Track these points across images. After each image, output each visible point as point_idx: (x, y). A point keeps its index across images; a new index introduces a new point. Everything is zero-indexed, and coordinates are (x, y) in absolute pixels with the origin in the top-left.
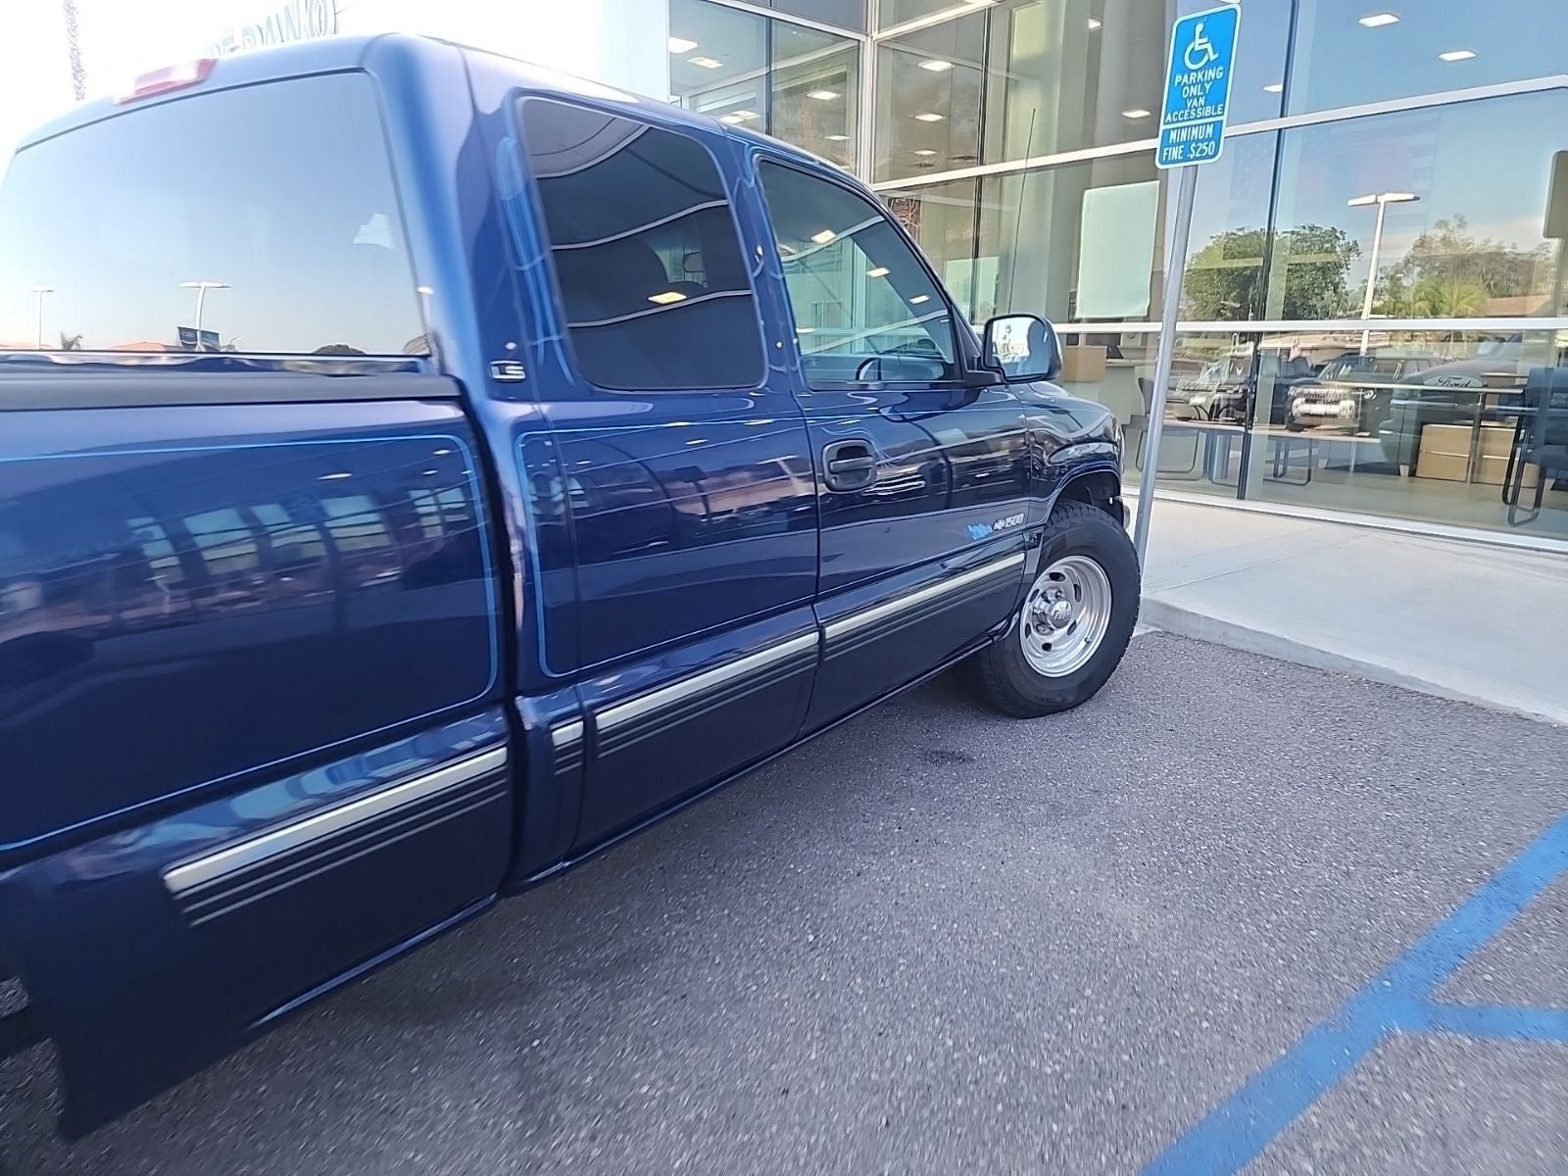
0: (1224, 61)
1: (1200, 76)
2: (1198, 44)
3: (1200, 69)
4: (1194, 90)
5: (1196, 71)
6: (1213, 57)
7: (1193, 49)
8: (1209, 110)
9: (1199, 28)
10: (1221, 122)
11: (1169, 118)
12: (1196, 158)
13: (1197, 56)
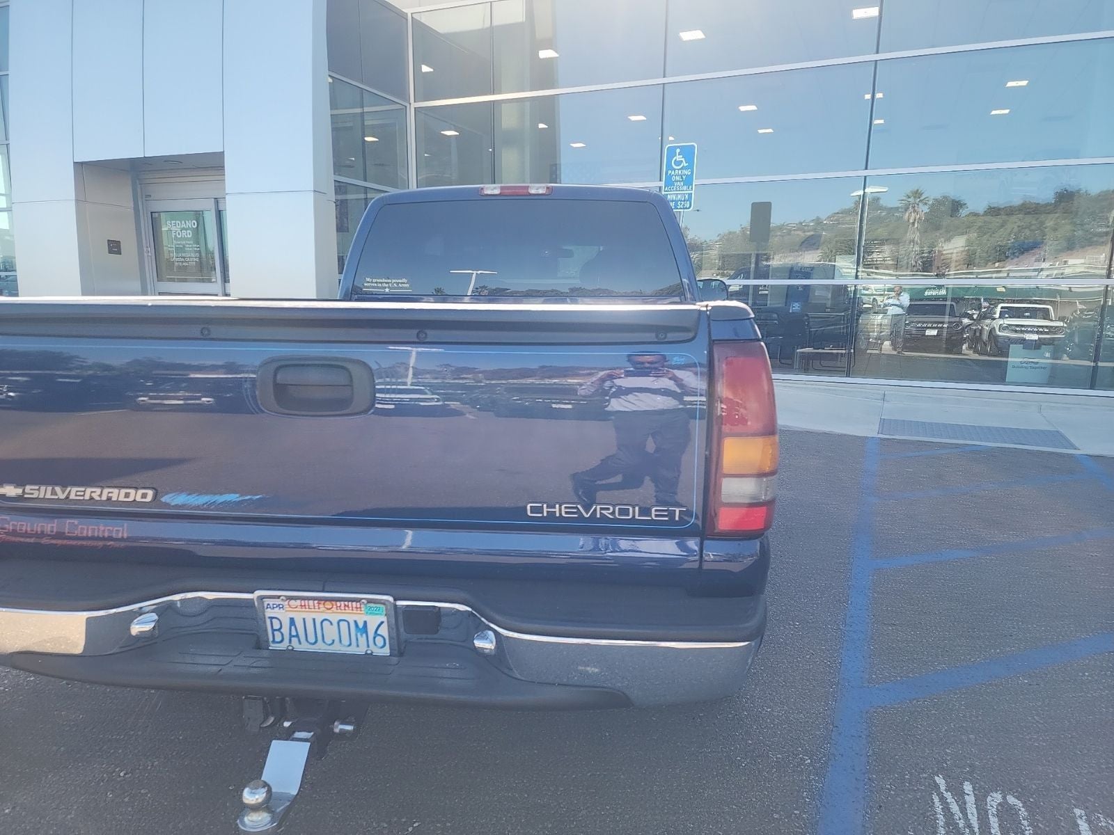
0: (690, 167)
1: (680, 172)
2: (679, 158)
3: (680, 169)
4: (678, 178)
5: (678, 170)
6: (686, 165)
7: (676, 160)
8: (685, 188)
9: (678, 151)
10: (691, 194)
11: (666, 189)
12: (681, 208)
13: (678, 163)
